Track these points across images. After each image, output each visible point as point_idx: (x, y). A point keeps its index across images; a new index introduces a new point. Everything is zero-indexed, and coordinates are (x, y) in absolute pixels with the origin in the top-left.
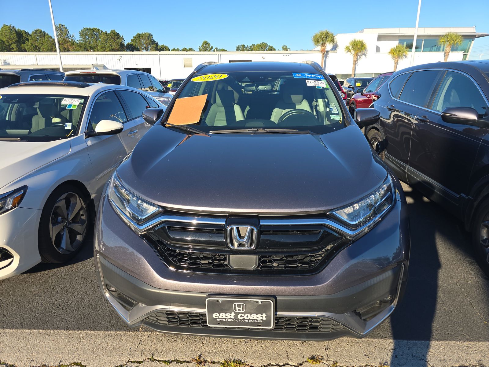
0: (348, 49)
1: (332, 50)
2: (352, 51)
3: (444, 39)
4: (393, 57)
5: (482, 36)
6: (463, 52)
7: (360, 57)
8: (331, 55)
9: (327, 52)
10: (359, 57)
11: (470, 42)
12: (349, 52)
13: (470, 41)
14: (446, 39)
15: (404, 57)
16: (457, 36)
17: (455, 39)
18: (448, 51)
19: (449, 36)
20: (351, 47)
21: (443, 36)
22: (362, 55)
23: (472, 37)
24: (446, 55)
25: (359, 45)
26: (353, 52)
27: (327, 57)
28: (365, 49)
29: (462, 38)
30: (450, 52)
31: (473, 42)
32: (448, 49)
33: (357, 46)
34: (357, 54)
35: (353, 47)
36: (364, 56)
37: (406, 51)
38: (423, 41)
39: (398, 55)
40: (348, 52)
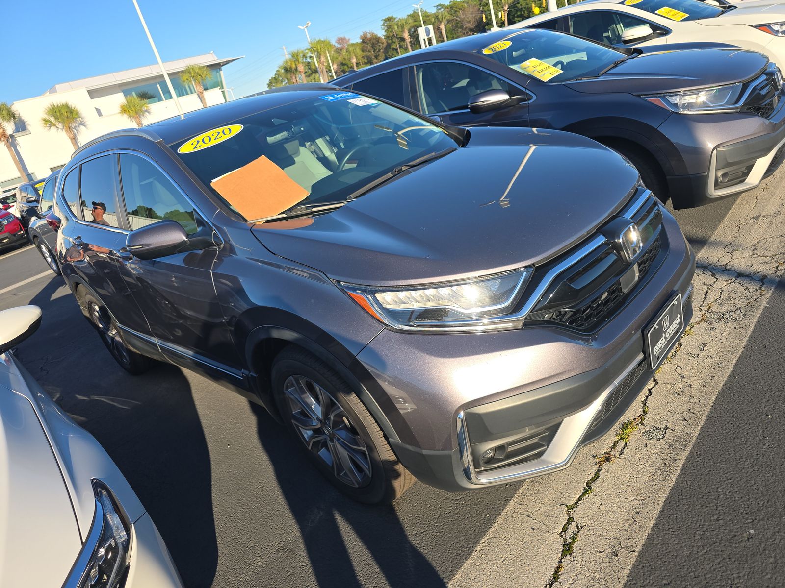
0: (46, 122)
1: (17, 131)
2: (57, 123)
3: (186, 76)
4: (130, 117)
5: (228, 62)
6: (219, 87)
7: (77, 130)
8: (22, 140)
9: (11, 136)
10: (75, 131)
11: (218, 74)
12: (52, 128)
13: (217, 72)
14: (189, 75)
15: (147, 113)
16: (201, 68)
17: (200, 73)
18: (201, 91)
19: (191, 71)
20: (52, 119)
21: (182, 71)
22: (79, 127)
23: (217, 67)
24: (201, 98)
25: (64, 111)
26: (60, 126)
27: (18, 146)
28: (77, 114)
29: (208, 68)
30: (204, 91)
31: (221, 72)
32: (200, 88)
33: (61, 114)
34: (69, 127)
35: (56, 118)
36: (82, 127)
37: (145, 104)
38: (158, 86)
39: (136, 113)
40: (50, 127)
